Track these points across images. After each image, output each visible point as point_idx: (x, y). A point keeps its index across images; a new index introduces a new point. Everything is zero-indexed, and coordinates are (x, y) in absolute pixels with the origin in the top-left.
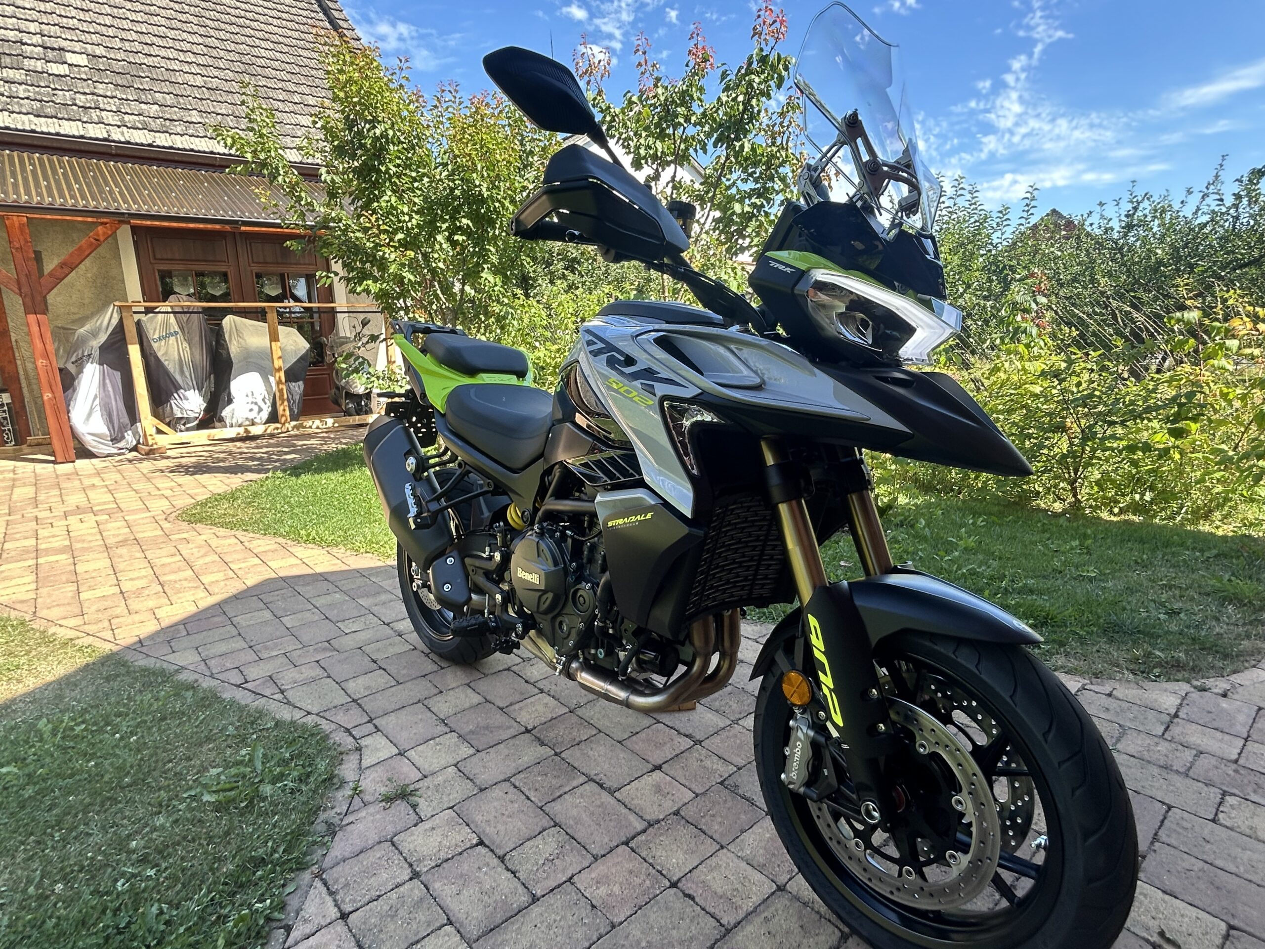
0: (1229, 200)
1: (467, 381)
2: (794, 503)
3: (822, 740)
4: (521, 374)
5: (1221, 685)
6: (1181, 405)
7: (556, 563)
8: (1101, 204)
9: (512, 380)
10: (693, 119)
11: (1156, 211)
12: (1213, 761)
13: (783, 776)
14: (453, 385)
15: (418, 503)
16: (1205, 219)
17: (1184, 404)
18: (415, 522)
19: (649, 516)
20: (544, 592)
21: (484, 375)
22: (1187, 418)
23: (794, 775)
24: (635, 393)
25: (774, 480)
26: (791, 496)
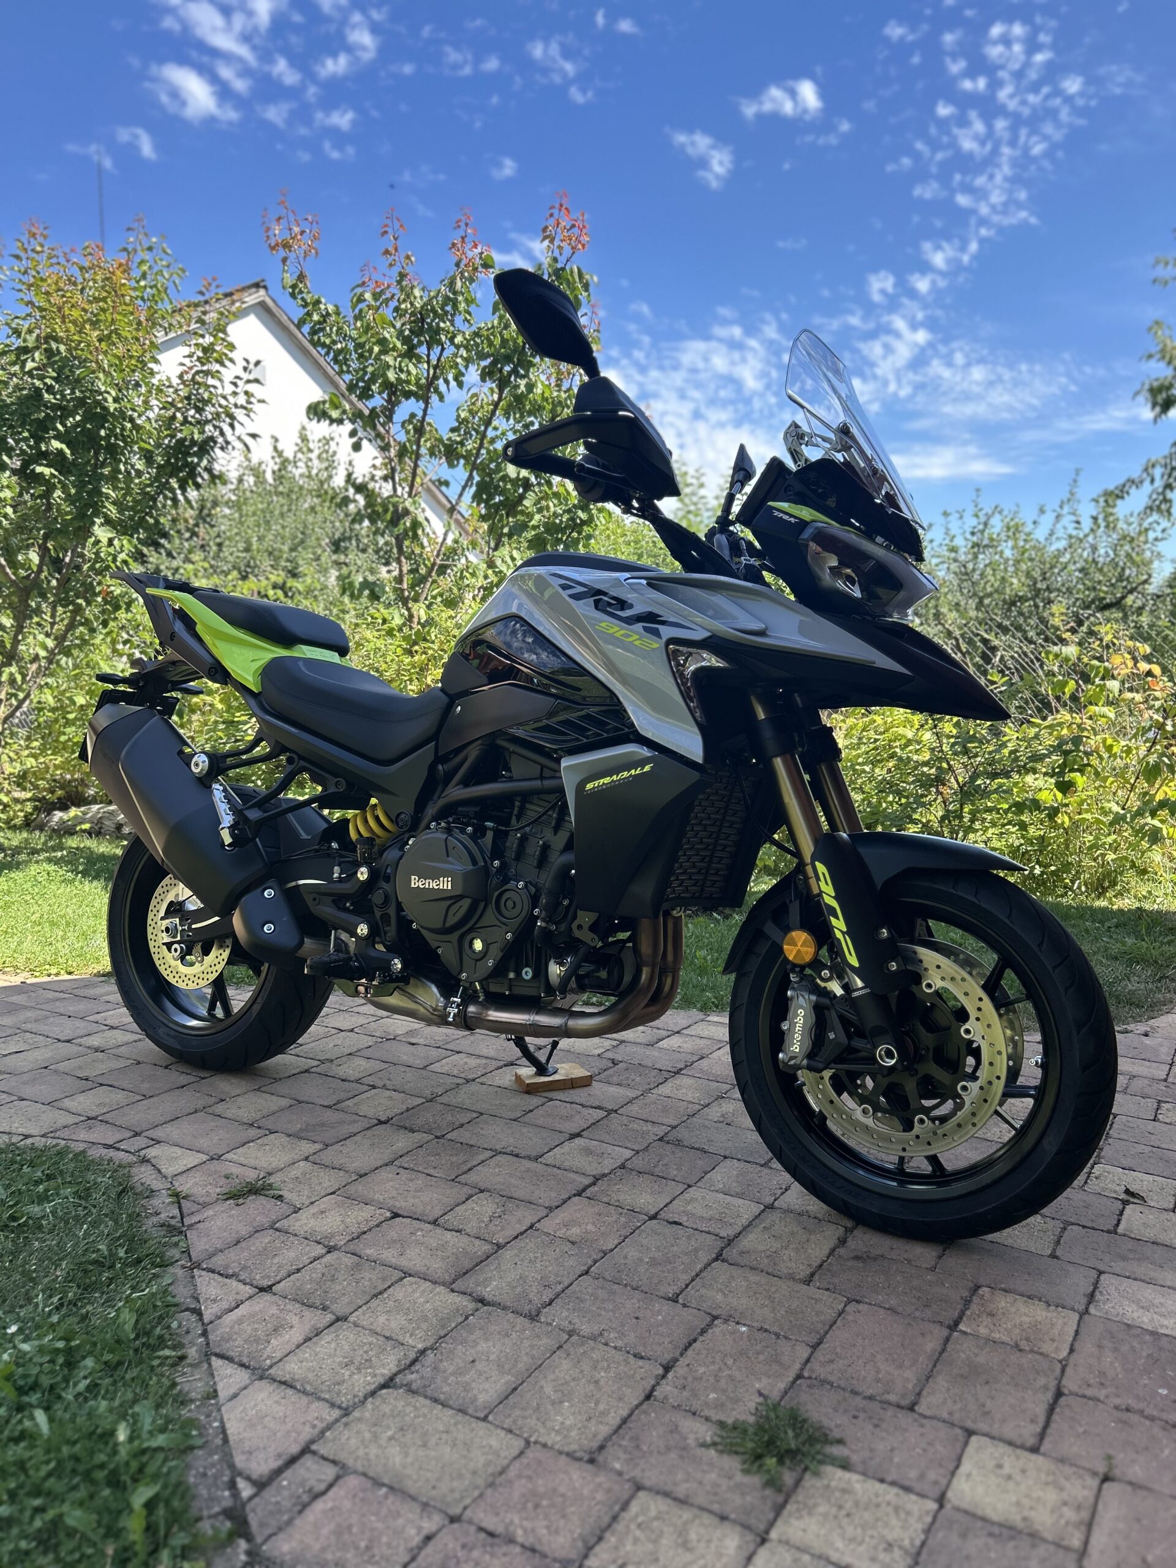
0: (1087, 524)
1: (281, 652)
2: (788, 756)
3: (826, 1001)
4: (343, 651)
5: (1141, 1028)
6: (1066, 753)
7: (474, 862)
8: (946, 514)
9: (332, 657)
10: (458, 339)
11: (1008, 529)
12: (1146, 1082)
13: (781, 1055)
14: (269, 656)
15: (233, 808)
16: (1062, 544)
17: (1071, 751)
18: (232, 835)
19: (647, 768)
20: (458, 898)
21: (304, 648)
22: (1072, 770)
23: (796, 1048)
24: (636, 637)
25: (768, 733)
26: (786, 751)
